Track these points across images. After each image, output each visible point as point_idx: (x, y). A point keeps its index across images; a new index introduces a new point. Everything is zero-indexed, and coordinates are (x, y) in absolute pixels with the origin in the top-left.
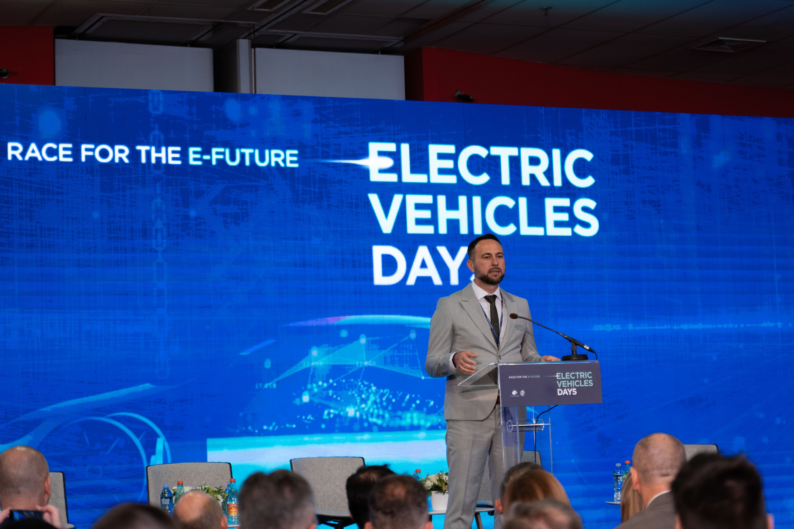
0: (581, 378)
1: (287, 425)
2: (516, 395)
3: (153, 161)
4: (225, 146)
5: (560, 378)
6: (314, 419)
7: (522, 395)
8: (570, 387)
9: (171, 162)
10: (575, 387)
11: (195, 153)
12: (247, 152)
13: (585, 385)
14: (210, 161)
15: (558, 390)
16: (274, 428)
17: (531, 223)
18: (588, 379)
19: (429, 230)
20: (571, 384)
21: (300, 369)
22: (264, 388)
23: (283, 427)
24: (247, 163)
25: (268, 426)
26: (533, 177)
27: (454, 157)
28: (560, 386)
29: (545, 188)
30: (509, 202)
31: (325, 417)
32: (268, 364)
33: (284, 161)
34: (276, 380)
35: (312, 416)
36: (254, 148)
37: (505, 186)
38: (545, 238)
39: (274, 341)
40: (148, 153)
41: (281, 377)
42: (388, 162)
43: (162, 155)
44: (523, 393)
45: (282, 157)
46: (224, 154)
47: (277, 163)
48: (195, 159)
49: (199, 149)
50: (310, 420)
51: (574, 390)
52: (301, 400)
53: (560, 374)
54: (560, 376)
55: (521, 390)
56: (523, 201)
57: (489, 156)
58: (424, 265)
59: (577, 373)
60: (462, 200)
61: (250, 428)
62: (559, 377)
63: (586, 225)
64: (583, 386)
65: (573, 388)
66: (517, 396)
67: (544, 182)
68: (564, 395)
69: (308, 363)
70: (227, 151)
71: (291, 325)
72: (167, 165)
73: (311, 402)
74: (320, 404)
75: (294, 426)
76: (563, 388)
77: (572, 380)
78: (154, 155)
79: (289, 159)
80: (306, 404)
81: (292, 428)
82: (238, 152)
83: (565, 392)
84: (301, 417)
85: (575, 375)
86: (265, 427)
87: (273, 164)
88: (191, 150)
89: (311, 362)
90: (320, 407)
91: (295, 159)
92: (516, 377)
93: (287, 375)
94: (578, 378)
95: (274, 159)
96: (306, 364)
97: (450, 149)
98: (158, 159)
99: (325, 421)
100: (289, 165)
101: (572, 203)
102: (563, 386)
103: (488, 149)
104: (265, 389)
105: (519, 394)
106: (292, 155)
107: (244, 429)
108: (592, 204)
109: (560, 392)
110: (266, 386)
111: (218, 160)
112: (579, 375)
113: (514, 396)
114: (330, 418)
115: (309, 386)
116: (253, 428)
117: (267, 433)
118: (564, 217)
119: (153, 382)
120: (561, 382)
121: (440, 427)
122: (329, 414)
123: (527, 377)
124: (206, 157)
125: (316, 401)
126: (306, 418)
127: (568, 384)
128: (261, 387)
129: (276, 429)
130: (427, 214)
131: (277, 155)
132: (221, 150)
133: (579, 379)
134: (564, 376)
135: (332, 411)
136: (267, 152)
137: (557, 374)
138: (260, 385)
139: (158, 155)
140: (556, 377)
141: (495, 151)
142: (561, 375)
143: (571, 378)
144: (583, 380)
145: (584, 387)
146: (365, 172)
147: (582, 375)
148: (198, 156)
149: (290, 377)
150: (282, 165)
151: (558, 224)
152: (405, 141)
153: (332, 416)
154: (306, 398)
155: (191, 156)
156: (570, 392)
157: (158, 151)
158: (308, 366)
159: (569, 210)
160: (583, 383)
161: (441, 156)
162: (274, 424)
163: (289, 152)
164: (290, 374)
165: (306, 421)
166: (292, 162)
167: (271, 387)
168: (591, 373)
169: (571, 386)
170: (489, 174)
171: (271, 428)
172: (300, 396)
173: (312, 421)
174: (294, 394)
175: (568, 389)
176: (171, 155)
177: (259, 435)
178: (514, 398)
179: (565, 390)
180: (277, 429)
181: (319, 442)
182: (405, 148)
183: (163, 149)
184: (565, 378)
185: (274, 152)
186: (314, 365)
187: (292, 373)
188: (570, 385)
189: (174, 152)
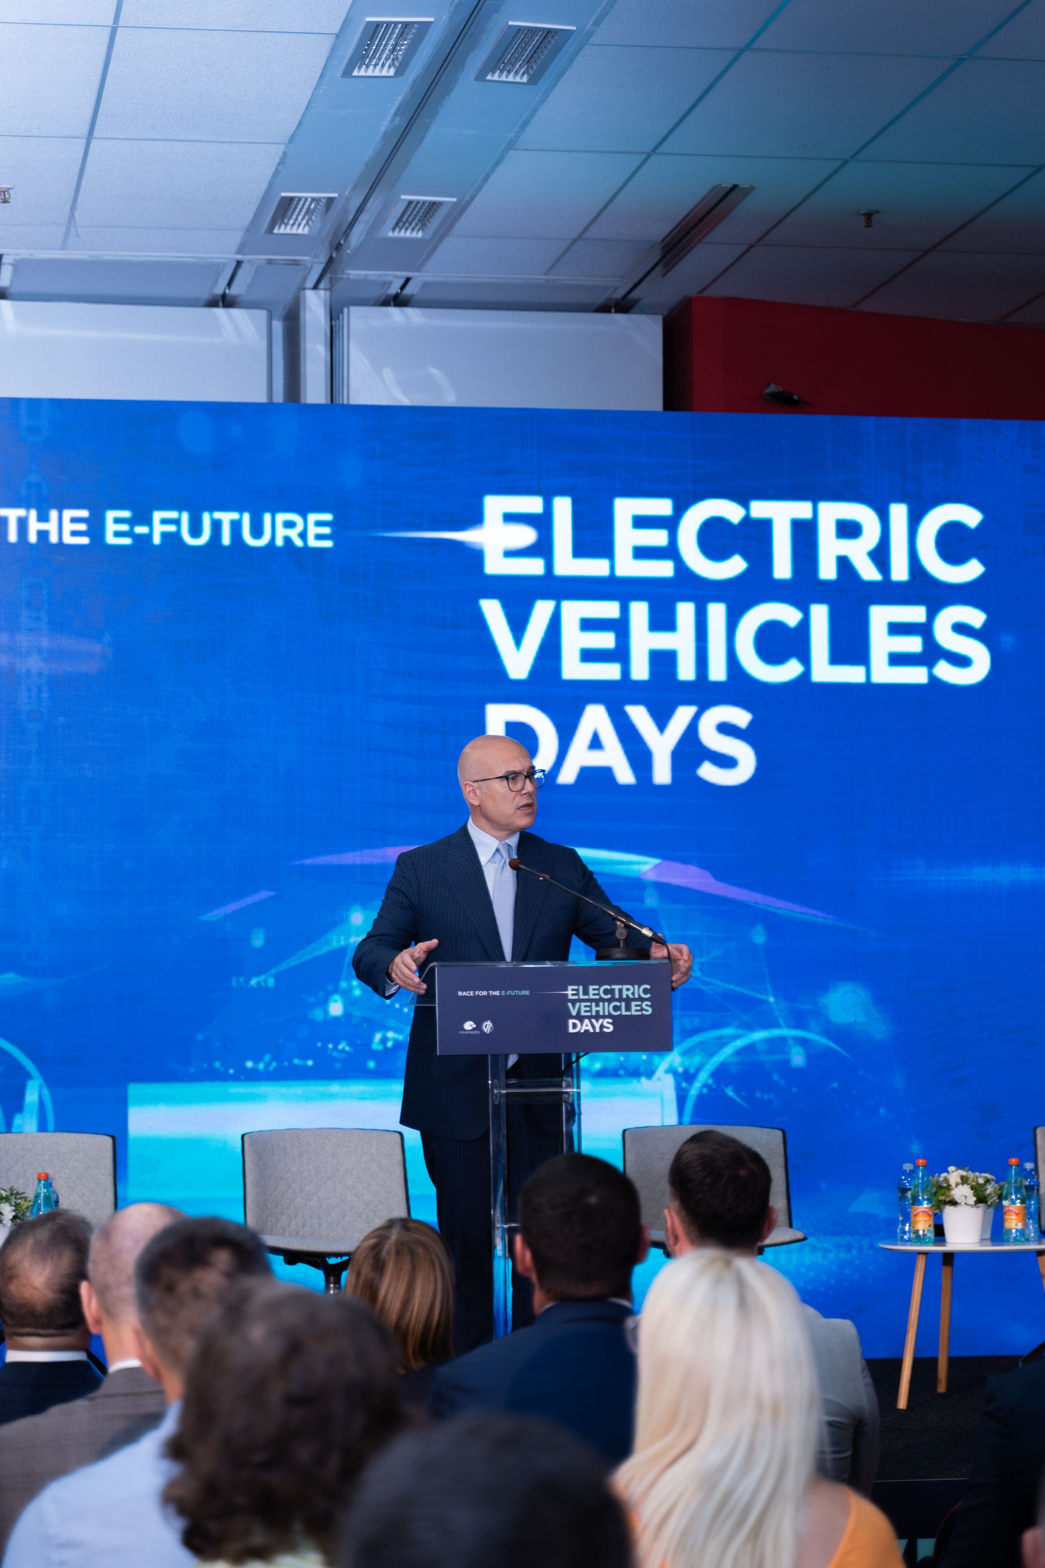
0: (624, 996)
1: (296, 1061)
2: (474, 1029)
3: (33, 538)
4: (180, 509)
5: (576, 997)
6: (352, 1051)
7: (485, 1030)
8: (597, 1017)
9: (68, 539)
10: (610, 1016)
11: (117, 521)
12: (226, 518)
13: (634, 1013)
14: (150, 536)
15: (571, 1022)
16: (268, 1065)
17: (837, 657)
18: (640, 999)
19: (610, 672)
20: (600, 1009)
21: (325, 949)
22: (249, 986)
23: (286, 1064)
24: (226, 540)
25: (256, 1061)
26: (844, 563)
27: (670, 524)
28: (574, 1013)
29: (871, 584)
30: (789, 615)
31: (376, 1045)
32: (258, 940)
33: (303, 535)
34: (273, 971)
35: (349, 1044)
36: (241, 511)
37: (782, 583)
38: (868, 688)
39: (273, 894)
40: (23, 524)
41: (284, 966)
42: (527, 536)
43: (51, 526)
44: (488, 1027)
45: (300, 527)
46: (177, 522)
47: (287, 540)
48: (118, 534)
49: (126, 514)
50: (343, 1051)
51: (606, 1022)
52: (326, 1012)
53: (576, 987)
54: (575, 992)
55: (486, 1020)
56: (820, 614)
57: (747, 521)
58: (596, 743)
59: (616, 987)
60: (685, 611)
61: (217, 1064)
62: (573, 995)
63: (961, 661)
64: (628, 1013)
65: (604, 1017)
66: (476, 1032)
67: (869, 572)
68: (582, 1031)
69: (342, 938)
70: (185, 517)
71: (308, 861)
72: (60, 545)
73: (347, 1015)
74: (365, 1020)
75: (310, 1063)
76: (581, 1018)
77: (603, 1000)
78: (34, 526)
79: (312, 531)
80: (336, 1020)
81: (306, 1067)
82: (206, 518)
83: (586, 1026)
84: (325, 1046)
85: (612, 992)
86: (249, 1064)
87: (279, 542)
88: (111, 515)
89: (348, 936)
90: (365, 1026)
91: (327, 530)
92: (474, 993)
93: (298, 962)
94: (617, 996)
95: (281, 532)
96: (339, 941)
97: (663, 507)
98: (43, 535)
99: (375, 1055)
100: (313, 543)
101: (931, 615)
102: (583, 1014)
103: (746, 505)
104: (252, 988)
105: (479, 1027)
106: (319, 524)
107: (205, 1065)
108: (976, 617)
109: (575, 1026)
110: (253, 982)
111: (164, 535)
112: (620, 991)
113: (467, 1033)
114: (386, 1048)
115: (343, 985)
116: (222, 1065)
117: (254, 1076)
118: (913, 644)
119: (20, 970)
120: (578, 1004)
121: (622, 1072)
122: (384, 1040)
123: (501, 993)
124: (141, 530)
125: (357, 1013)
126: (335, 1048)
127: (594, 1009)
128: (243, 984)
129: (271, 1068)
130: (606, 640)
131: (289, 525)
132: (173, 514)
133: (620, 999)
134: (586, 992)
135: (390, 1034)
136: (267, 517)
137: (570, 988)
138: (242, 979)
139: (43, 526)
140: (567, 995)
141: (760, 509)
142: (577, 990)
143: (600, 997)
144: (628, 1001)
145: (631, 1016)
146: (476, 556)
147: (628, 990)
148: (125, 527)
149: (303, 965)
150: (299, 543)
151: (897, 659)
152: (562, 493)
153: (390, 1044)
154: (336, 1008)
155: (111, 527)
156: (598, 1026)
157: (43, 517)
158: (343, 943)
159: (925, 630)
160: (628, 1008)
161: (641, 522)
162: (268, 1057)
163: (313, 517)
164: (304, 960)
165: (335, 1054)
166: (319, 537)
167: (263, 984)
168: (648, 987)
169: (601, 1013)
170: (746, 557)
171: (261, 1066)
172: (324, 1003)
173: (348, 1053)
174: (312, 1000)
175: (594, 1021)
176: (68, 527)
177: (236, 1078)
178: (469, 1036)
179: (587, 1021)
180: (275, 1068)
181: (362, 1097)
182: (563, 507)
183: (54, 514)
184: (586, 997)
185: (281, 517)
186: (354, 942)
187: (308, 957)
188: (597, 1012)
189: (74, 520)
